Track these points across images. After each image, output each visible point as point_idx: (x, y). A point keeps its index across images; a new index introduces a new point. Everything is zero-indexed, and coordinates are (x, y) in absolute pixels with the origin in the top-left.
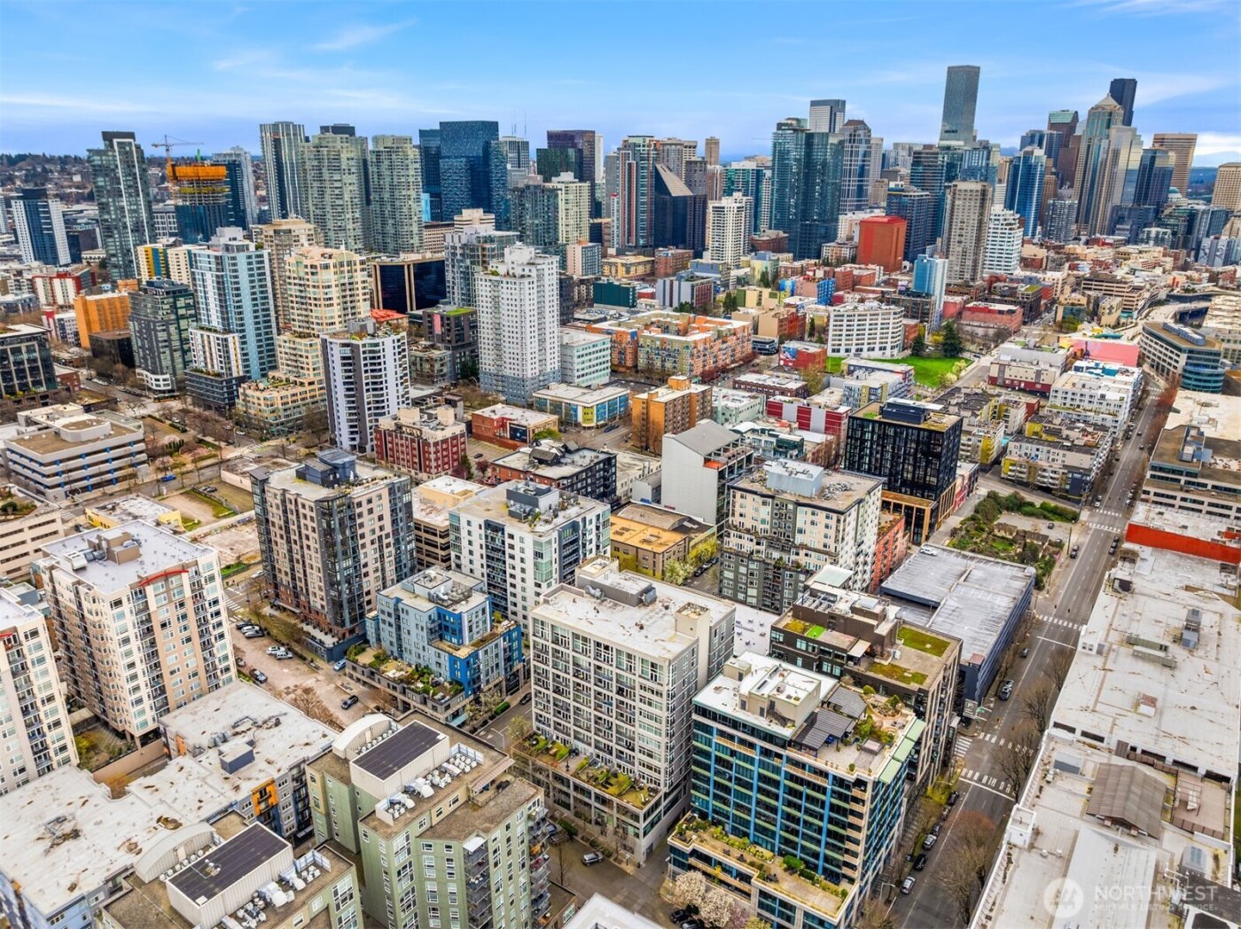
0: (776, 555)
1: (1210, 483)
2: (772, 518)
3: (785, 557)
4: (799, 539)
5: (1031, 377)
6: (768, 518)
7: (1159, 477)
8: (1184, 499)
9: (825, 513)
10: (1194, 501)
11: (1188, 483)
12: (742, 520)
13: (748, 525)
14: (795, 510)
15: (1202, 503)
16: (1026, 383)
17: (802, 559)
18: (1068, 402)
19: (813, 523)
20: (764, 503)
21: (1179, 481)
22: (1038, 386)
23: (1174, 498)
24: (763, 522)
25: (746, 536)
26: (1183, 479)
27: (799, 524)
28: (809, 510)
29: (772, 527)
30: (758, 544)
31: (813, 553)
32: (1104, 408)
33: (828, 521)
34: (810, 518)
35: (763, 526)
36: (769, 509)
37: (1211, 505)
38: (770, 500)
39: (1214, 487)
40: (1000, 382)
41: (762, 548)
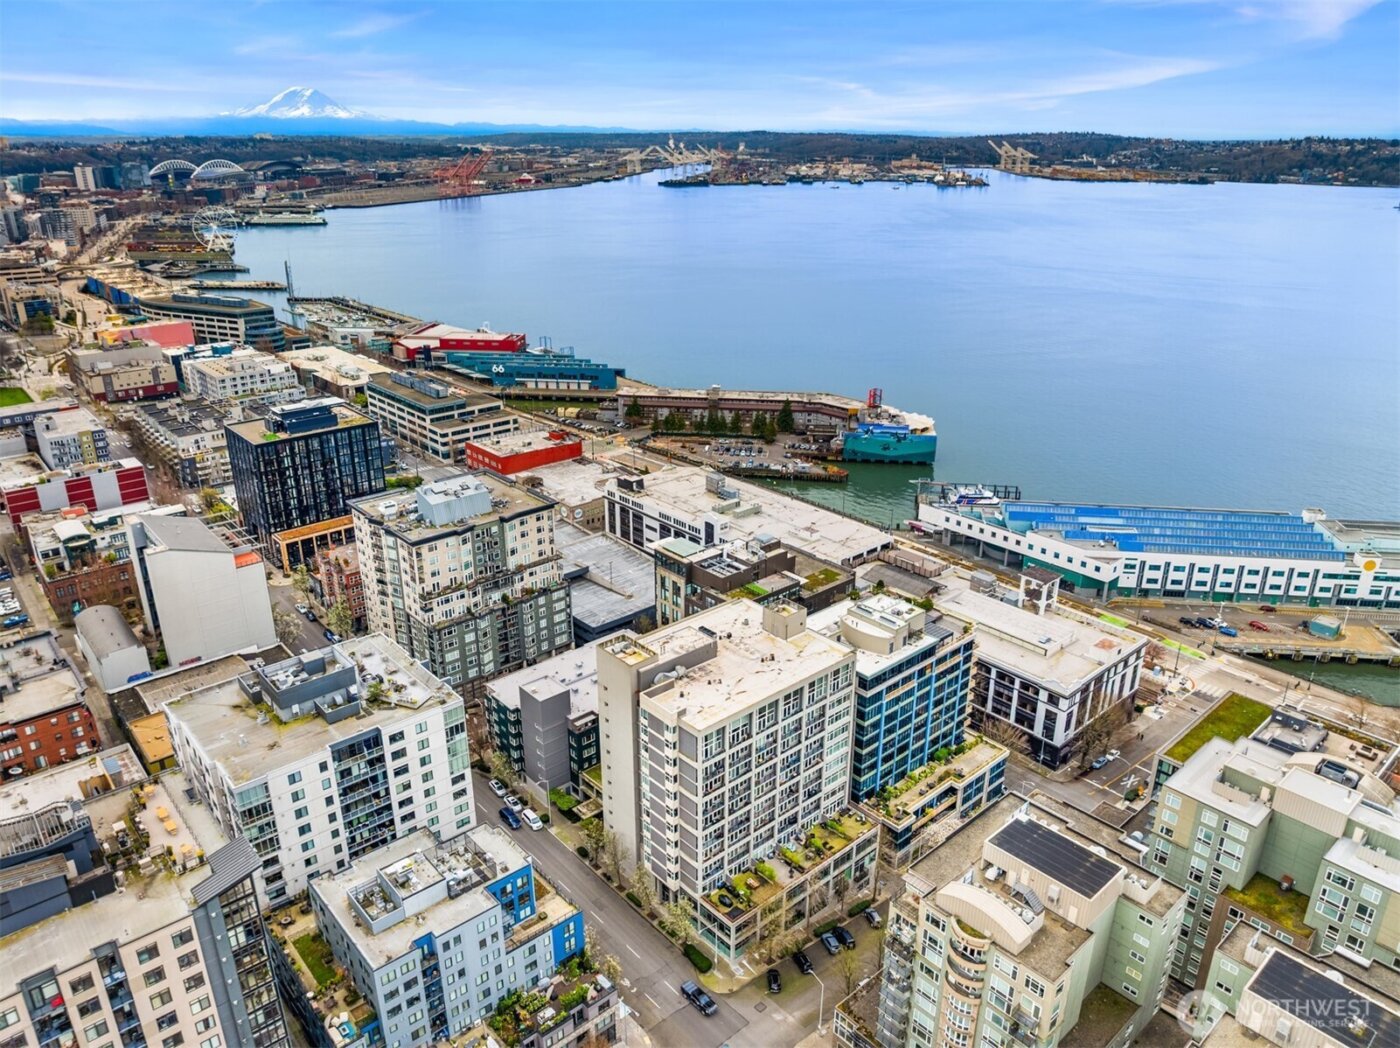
0: (496, 596)
1: (476, 408)
2: (475, 555)
3: (507, 591)
4: (512, 563)
5: (147, 379)
6: (470, 558)
7: (438, 419)
8: (475, 429)
9: (534, 516)
10: (482, 428)
11: (460, 415)
12: (435, 580)
13: (444, 581)
14: (502, 530)
15: (488, 427)
16: (144, 389)
17: (528, 582)
18: (240, 388)
19: (523, 535)
20: (465, 541)
21: (452, 416)
22: (161, 388)
23: (467, 431)
24: (467, 566)
25: (454, 595)
26: (456, 413)
27: (510, 546)
28: (517, 522)
29: (476, 567)
30: (475, 594)
31: (537, 569)
32: (278, 384)
33: (539, 524)
34: (520, 529)
35: (467, 572)
36: (469, 545)
37: (495, 425)
38: (468, 534)
39: (480, 411)
40: (111, 397)
41: (478, 598)
